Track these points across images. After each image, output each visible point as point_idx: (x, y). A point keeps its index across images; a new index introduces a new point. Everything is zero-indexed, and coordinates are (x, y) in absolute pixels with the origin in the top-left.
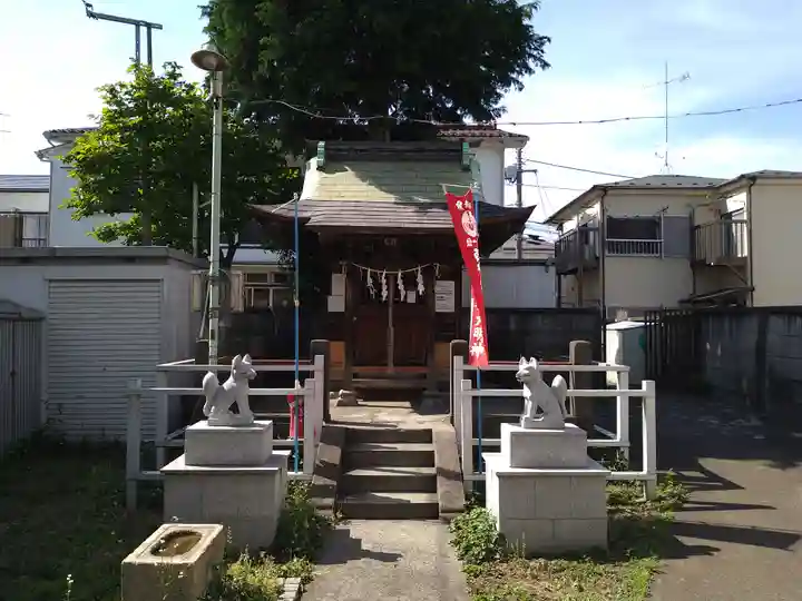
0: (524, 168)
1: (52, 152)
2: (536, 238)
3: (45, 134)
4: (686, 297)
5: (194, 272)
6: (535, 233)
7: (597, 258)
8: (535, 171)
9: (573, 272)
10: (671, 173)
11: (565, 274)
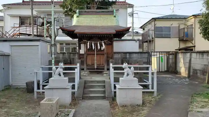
0: (134, 12)
1: (4, 10)
2: (137, 32)
3: (2, 5)
4: (177, 48)
5: (48, 44)
6: (137, 31)
7: (153, 38)
8: (137, 13)
9: (147, 42)
10: (174, 14)
11: (145, 42)
